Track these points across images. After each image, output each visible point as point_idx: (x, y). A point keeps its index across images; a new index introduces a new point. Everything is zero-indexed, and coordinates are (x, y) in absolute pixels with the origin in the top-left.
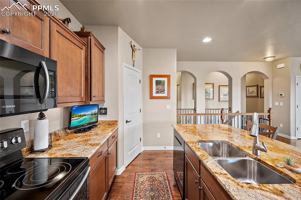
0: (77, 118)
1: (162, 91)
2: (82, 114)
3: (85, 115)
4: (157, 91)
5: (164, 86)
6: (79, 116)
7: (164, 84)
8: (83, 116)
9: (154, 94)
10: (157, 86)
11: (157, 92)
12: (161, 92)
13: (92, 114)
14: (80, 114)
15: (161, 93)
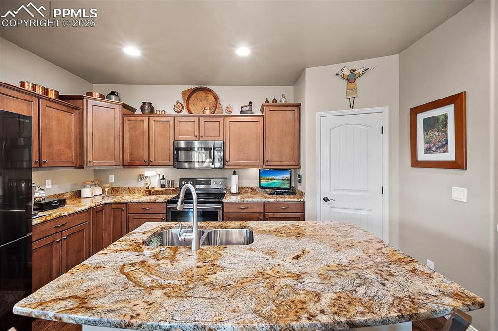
0: (264, 181)
1: (439, 147)
2: (270, 177)
3: (275, 179)
4: (428, 145)
5: (446, 132)
6: (267, 179)
7: (445, 126)
8: (272, 179)
9: (422, 156)
10: (428, 134)
11: (428, 150)
12: (437, 148)
13: (283, 180)
14: (267, 177)
15: (438, 151)
